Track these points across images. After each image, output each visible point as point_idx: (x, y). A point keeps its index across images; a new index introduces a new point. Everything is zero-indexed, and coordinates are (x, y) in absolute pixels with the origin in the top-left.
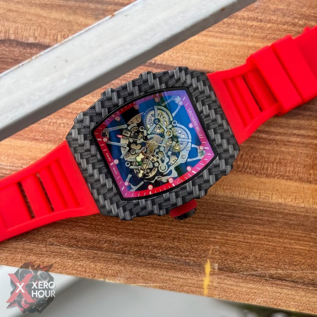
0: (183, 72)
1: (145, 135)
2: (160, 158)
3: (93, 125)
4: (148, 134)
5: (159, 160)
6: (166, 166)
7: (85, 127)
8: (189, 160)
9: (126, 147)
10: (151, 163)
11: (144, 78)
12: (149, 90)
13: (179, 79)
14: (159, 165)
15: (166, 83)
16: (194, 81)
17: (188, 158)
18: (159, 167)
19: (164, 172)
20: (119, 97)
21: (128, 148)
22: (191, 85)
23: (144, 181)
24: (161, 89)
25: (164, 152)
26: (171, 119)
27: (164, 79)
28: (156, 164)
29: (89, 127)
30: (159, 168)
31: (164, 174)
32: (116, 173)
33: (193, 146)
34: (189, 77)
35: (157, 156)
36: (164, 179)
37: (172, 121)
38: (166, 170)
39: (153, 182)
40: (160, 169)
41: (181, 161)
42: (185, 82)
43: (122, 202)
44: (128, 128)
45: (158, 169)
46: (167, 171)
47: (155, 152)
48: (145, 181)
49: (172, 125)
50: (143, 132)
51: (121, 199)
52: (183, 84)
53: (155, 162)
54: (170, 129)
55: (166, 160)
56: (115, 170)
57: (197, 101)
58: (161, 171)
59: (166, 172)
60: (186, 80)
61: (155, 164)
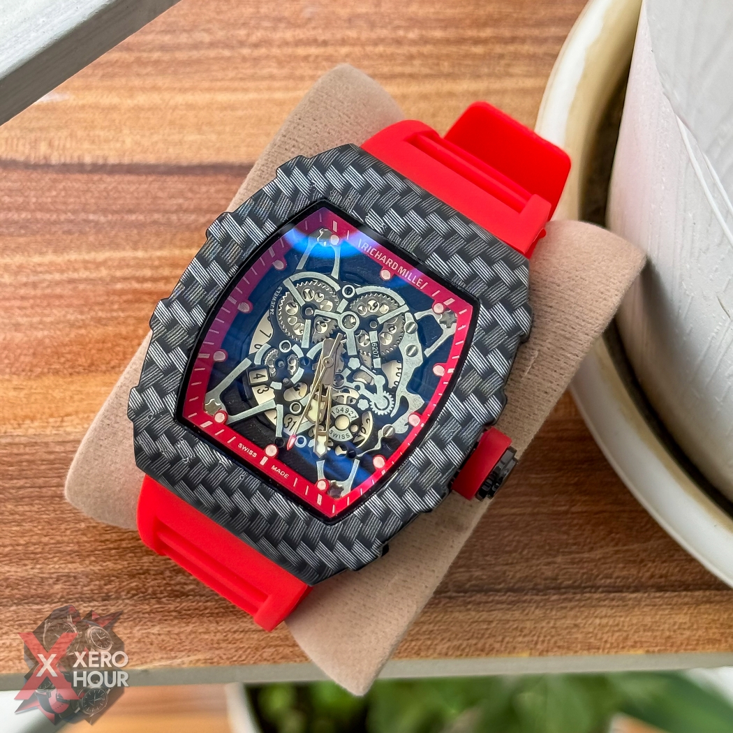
0: (296, 171)
1: (300, 355)
2: (362, 387)
3: (171, 401)
4: (305, 351)
5: (364, 391)
6: (387, 395)
7: (157, 416)
8: (429, 352)
9: (274, 406)
10: (351, 409)
11: (218, 235)
12: (243, 253)
13: (296, 192)
14: (369, 401)
15: (272, 217)
16: (333, 176)
17: (423, 350)
18: (373, 406)
19: (391, 411)
20: (188, 307)
21: (280, 407)
22: (330, 187)
23: (358, 458)
24: (268, 237)
25: (363, 368)
26: (337, 288)
27: (262, 210)
28: (363, 405)
29: (165, 411)
30: (374, 409)
31: (392, 415)
32: (286, 476)
33: (419, 315)
34: (314, 173)
35: (353, 385)
36: (399, 427)
37: (341, 291)
38: (391, 403)
39: (378, 447)
40: (376, 411)
41: (411, 364)
42: (313, 190)
43: (333, 531)
44: (256, 363)
45: (373, 413)
46: (394, 404)
47: (345, 380)
48: (359, 456)
49: (346, 299)
50: (292, 352)
51: (327, 525)
52: (310, 197)
53: (357, 402)
54: (347, 309)
55: (379, 381)
56: (279, 471)
57: (364, 215)
58: (380, 413)
59: (393, 408)
60: (312, 184)
61: (359, 406)
